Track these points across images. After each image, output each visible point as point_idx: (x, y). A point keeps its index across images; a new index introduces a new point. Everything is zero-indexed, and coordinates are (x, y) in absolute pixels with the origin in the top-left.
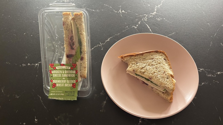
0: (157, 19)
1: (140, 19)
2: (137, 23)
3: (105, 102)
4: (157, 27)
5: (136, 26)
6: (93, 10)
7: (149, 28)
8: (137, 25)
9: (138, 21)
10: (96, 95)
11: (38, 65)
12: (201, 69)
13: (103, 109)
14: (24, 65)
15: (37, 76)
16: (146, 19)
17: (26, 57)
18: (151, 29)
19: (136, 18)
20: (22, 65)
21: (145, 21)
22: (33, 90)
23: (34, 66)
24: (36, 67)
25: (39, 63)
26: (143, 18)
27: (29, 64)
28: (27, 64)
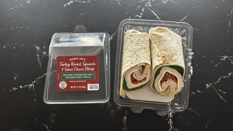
0: (162, 2)
1: (143, 5)
2: (141, 11)
3: (125, 118)
4: (165, 13)
5: (139, 15)
6: (84, 2)
7: (156, 15)
8: (141, 14)
9: (141, 8)
10: (113, 111)
11: (32, 86)
12: (225, 57)
13: (125, 127)
14: (15, 89)
15: (35, 100)
16: (149, 4)
17: (15, 78)
18: (158, 16)
19: (138, 4)
20: (13, 90)
21: (149, 7)
22: (36, 119)
23: (28, 88)
24: (31, 89)
25: (33, 83)
26: (145, 3)
27: (21, 86)
28: (18, 87)
